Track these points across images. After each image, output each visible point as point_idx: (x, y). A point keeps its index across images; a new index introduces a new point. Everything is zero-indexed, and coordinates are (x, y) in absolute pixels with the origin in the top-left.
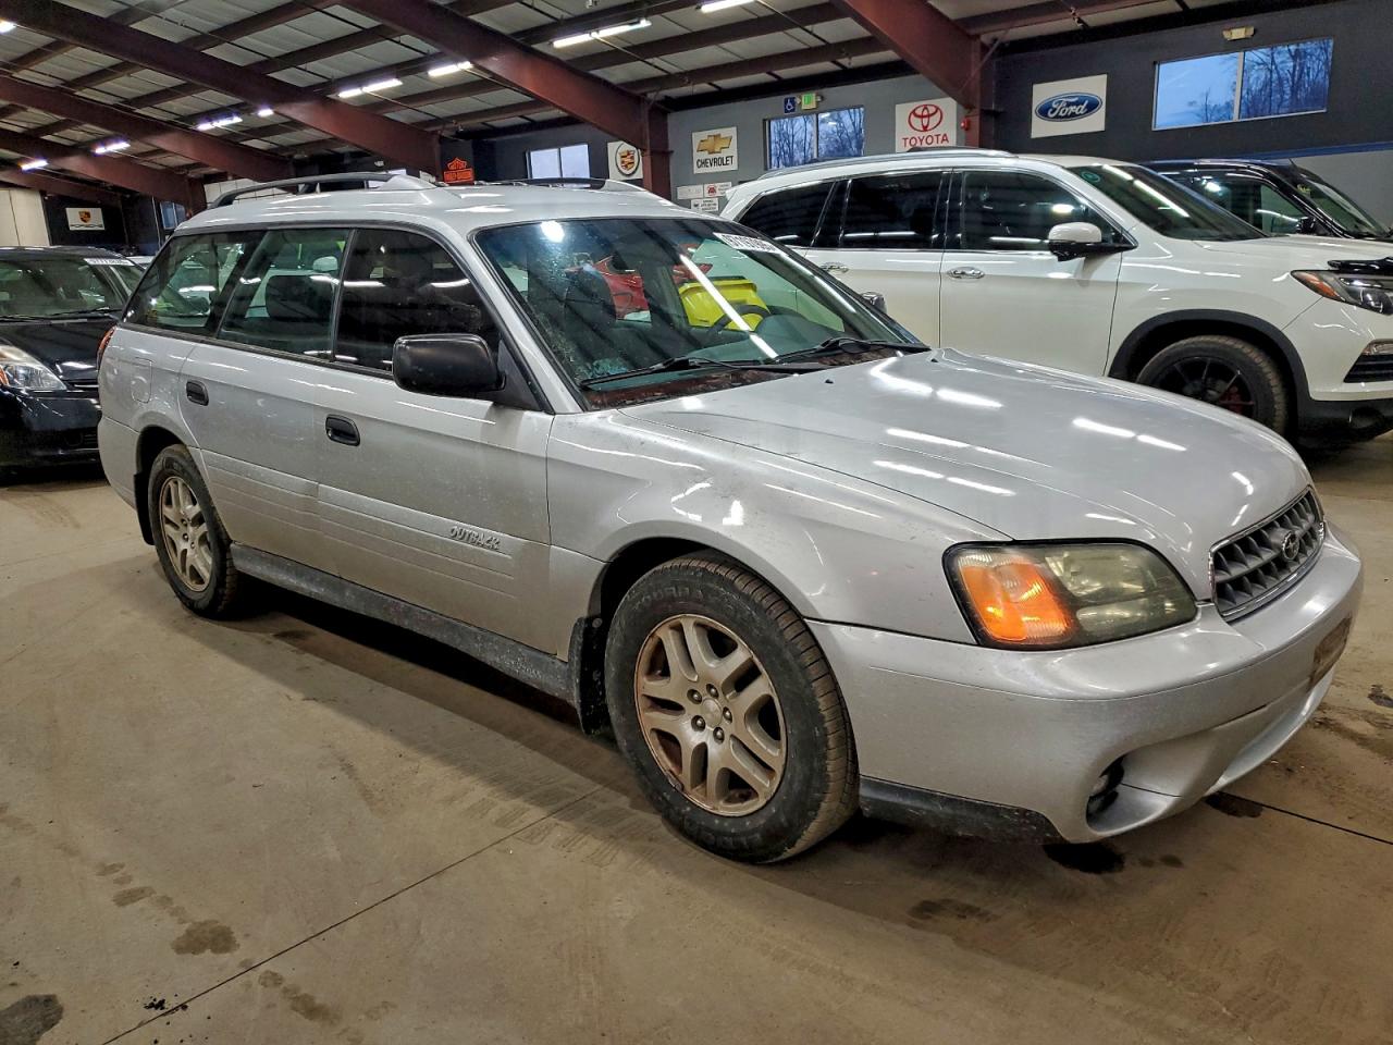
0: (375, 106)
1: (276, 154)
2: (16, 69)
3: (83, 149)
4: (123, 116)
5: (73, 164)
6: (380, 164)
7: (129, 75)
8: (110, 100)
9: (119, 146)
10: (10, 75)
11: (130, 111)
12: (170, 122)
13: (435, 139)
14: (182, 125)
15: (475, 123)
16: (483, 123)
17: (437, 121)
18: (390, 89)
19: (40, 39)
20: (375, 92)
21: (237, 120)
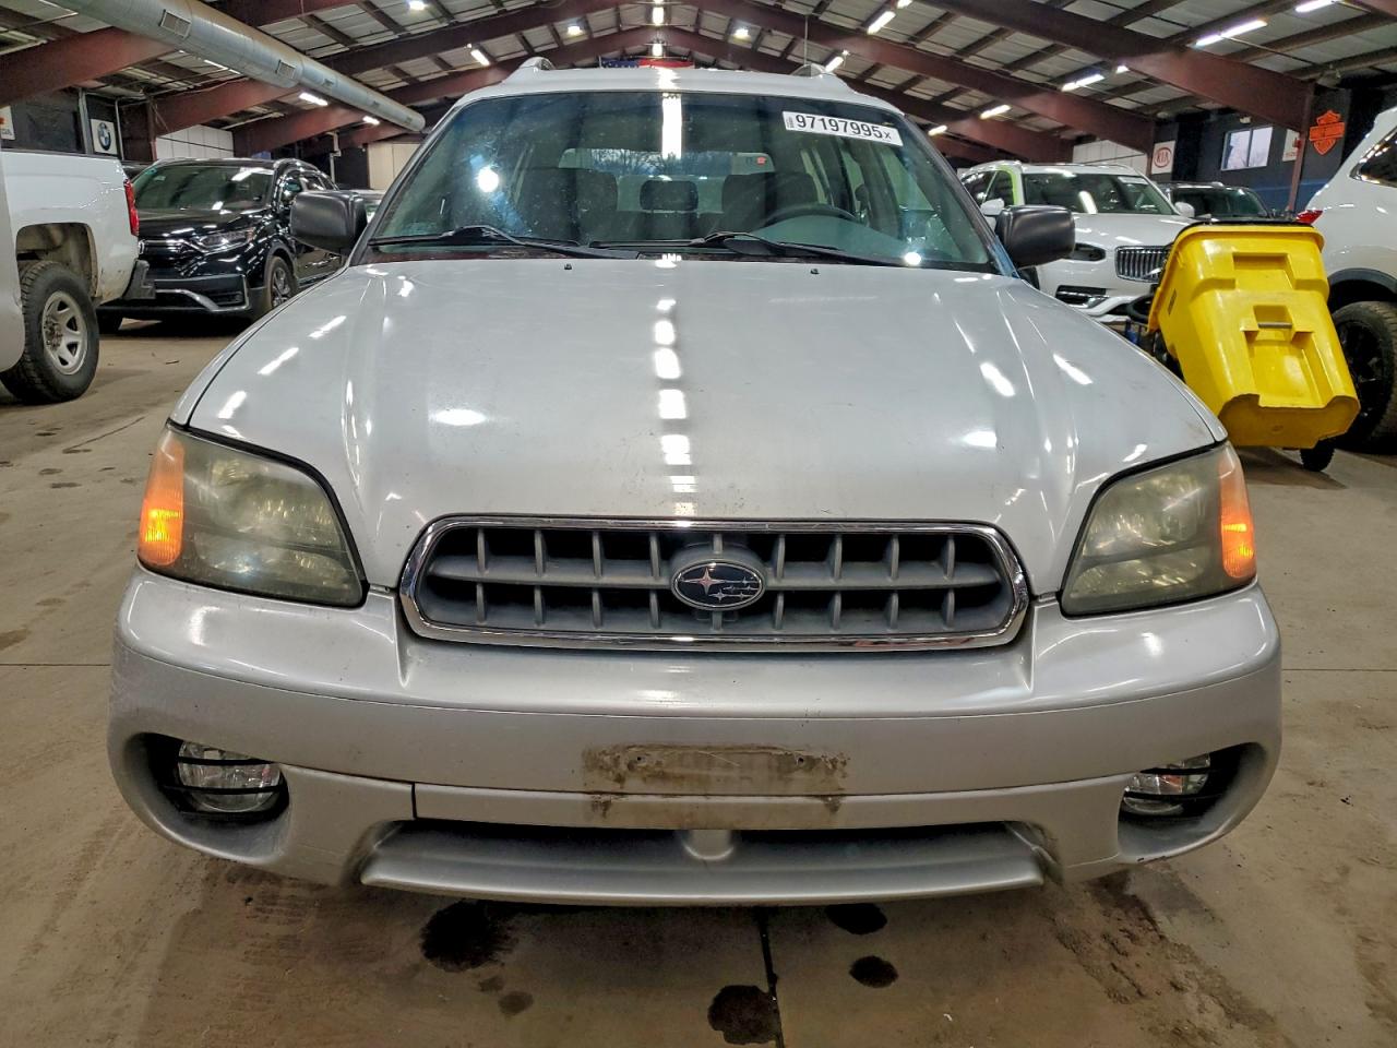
0: (1238, 55)
1: (1141, 114)
2: (918, 41)
3: (972, 113)
4: (1003, 80)
5: (965, 128)
6: (1246, 120)
7: (1003, 39)
8: (993, 66)
9: (1002, 110)
10: (914, 46)
11: (1008, 74)
12: (1043, 85)
13: (1311, 88)
14: (1051, 86)
15: (1362, 68)
16: (1370, 67)
17: (1315, 67)
18: (1254, 31)
19: (937, 12)
20: (1235, 37)
21: (1097, 78)
